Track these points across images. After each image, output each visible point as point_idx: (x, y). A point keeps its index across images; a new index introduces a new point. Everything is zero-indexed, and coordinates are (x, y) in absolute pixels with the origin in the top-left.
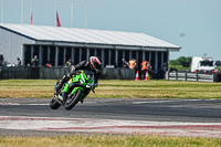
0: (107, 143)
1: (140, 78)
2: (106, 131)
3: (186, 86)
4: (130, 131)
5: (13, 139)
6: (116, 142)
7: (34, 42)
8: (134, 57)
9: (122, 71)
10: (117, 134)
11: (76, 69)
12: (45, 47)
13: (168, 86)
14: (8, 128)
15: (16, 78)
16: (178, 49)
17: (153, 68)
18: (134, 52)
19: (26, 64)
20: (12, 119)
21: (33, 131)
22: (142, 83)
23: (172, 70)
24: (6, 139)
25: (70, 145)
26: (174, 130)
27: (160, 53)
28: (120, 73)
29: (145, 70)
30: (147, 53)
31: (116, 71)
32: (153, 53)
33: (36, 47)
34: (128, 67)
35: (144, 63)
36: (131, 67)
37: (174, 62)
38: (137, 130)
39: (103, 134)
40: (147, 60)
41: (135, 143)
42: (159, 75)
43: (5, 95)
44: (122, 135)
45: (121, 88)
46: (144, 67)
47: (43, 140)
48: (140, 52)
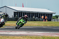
0: (36, 38)
1: (45, 21)
2: (36, 35)
3: (57, 23)
4: (42, 35)
5: (11, 37)
6: (38, 38)
7: (16, 11)
8: (43, 15)
9: (40, 19)
10: (39, 36)
11: (21, 18)
12: (19, 13)
13: (52, 23)
14: (10, 34)
15: (12, 21)
16: (55, 13)
17: (48, 18)
18: (43, 14)
19: (14, 17)
20: (11, 32)
21: (16, 35)
22: (45, 22)
23: (53, 19)
24: (9, 37)
25: (26, 38)
26: (54, 35)
27: (50, 14)
28: (39, 19)
29: (46, 19)
30: (47, 14)
31: (38, 19)
32: (48, 14)
33: (17, 12)
34: (41, 18)
35: (46, 17)
36: (42, 18)
37: (54, 17)
38: (44, 35)
39: (35, 36)
40: (47, 16)
41: (43, 38)
42: (50, 20)
43: (9, 25)
44: (40, 36)
45: (40, 23)
46: (46, 18)
47: (19, 37)
48: (45, 14)
